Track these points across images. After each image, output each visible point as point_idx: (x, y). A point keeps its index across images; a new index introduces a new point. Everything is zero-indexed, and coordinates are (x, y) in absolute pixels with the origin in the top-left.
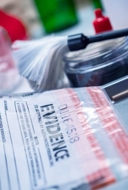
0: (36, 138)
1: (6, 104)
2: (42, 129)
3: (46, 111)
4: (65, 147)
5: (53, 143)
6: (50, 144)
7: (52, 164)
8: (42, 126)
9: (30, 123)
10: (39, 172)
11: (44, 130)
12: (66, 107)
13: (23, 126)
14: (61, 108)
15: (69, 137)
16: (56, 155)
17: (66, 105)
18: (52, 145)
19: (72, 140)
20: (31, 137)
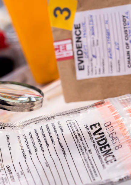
0: (89, 150)
1: (60, 126)
2: (94, 143)
3: (95, 130)
4: (112, 153)
5: (102, 152)
6: (100, 152)
7: (103, 166)
8: (93, 142)
9: (84, 141)
10: (95, 172)
11: (95, 144)
12: (110, 123)
13: (79, 144)
14: (106, 125)
15: (114, 145)
16: (105, 159)
17: (110, 122)
18: (102, 153)
19: (117, 148)
20: (86, 151)
